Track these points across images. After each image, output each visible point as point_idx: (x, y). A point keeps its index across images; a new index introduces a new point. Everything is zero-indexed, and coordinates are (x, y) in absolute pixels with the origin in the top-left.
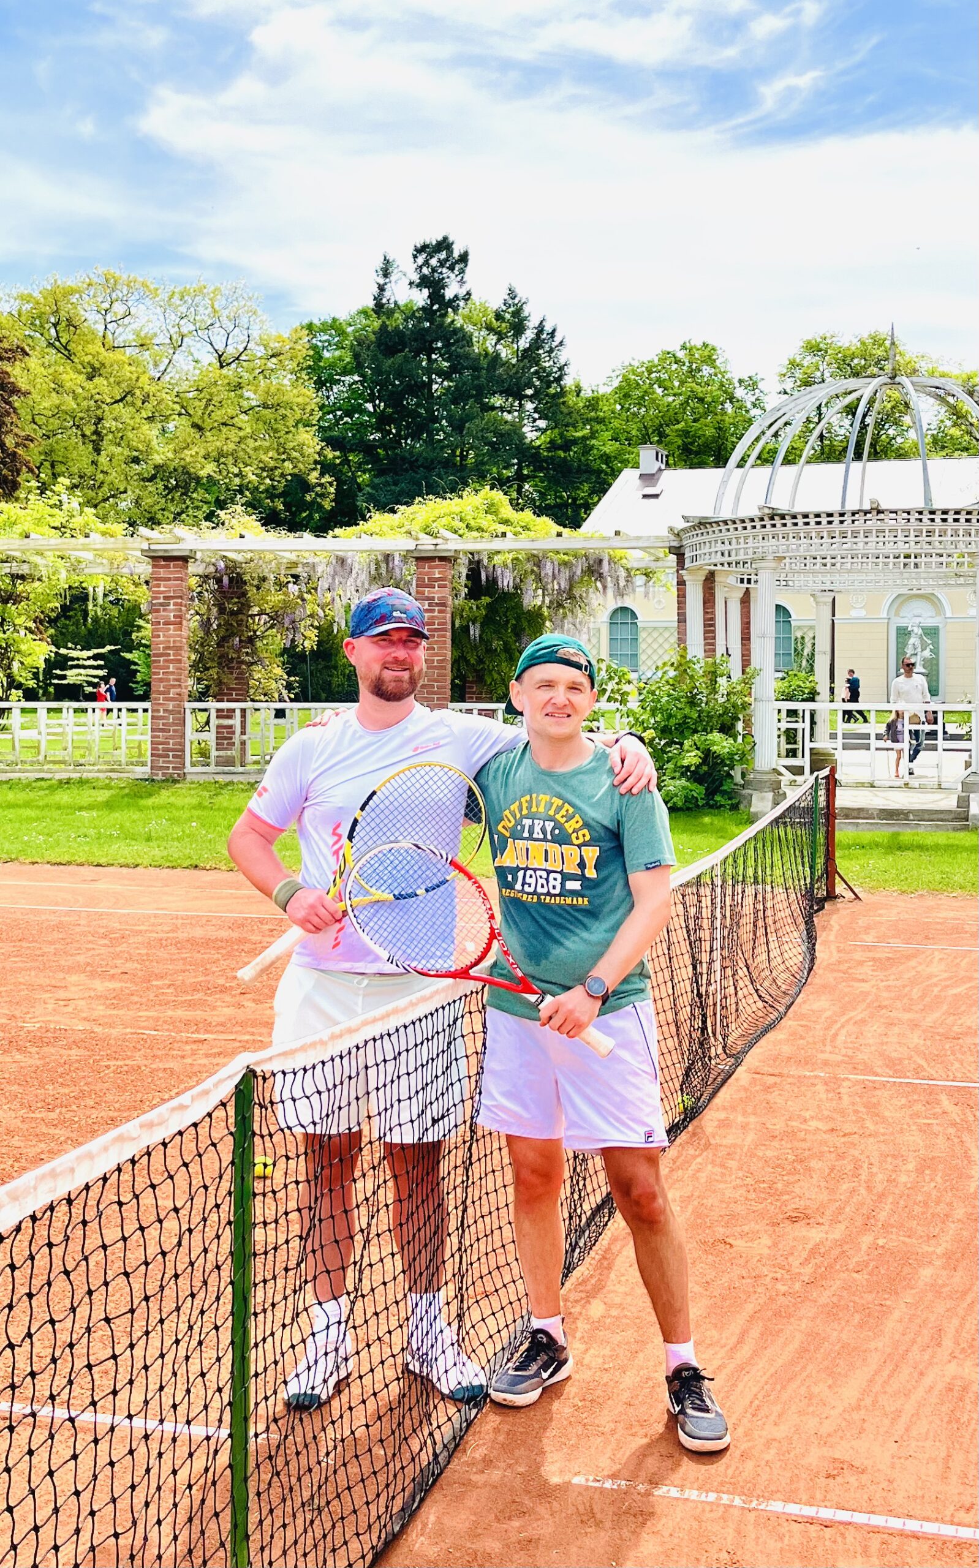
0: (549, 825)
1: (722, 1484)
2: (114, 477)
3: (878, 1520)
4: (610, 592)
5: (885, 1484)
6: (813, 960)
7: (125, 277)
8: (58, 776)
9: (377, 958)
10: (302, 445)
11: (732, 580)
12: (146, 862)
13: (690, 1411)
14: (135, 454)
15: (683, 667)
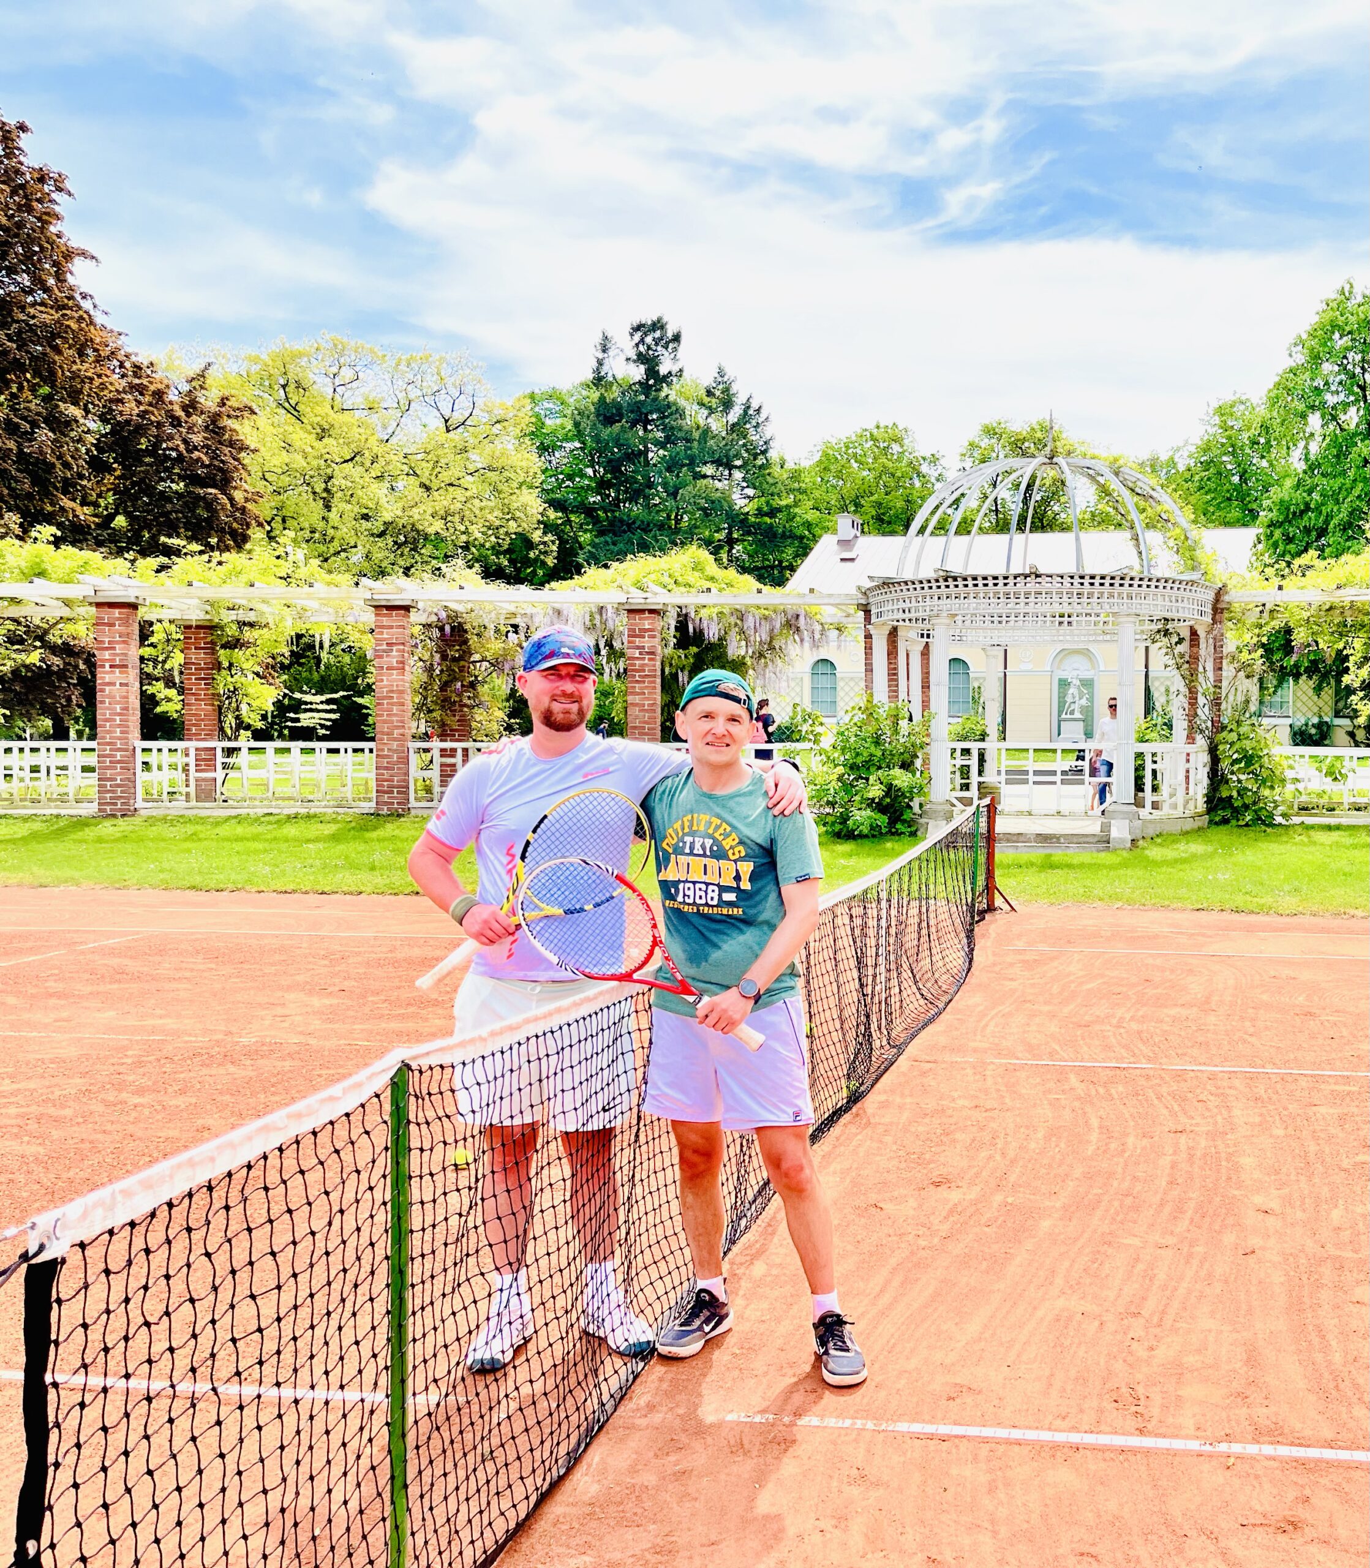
0: (708, 842)
1: (857, 1412)
2: (346, 532)
3: (988, 1432)
4: (806, 645)
5: (996, 1402)
6: (971, 961)
7: (353, 343)
8: (286, 811)
9: (549, 965)
10: (525, 507)
11: (913, 634)
12: (369, 890)
13: (832, 1352)
14: (365, 511)
15: (869, 711)
